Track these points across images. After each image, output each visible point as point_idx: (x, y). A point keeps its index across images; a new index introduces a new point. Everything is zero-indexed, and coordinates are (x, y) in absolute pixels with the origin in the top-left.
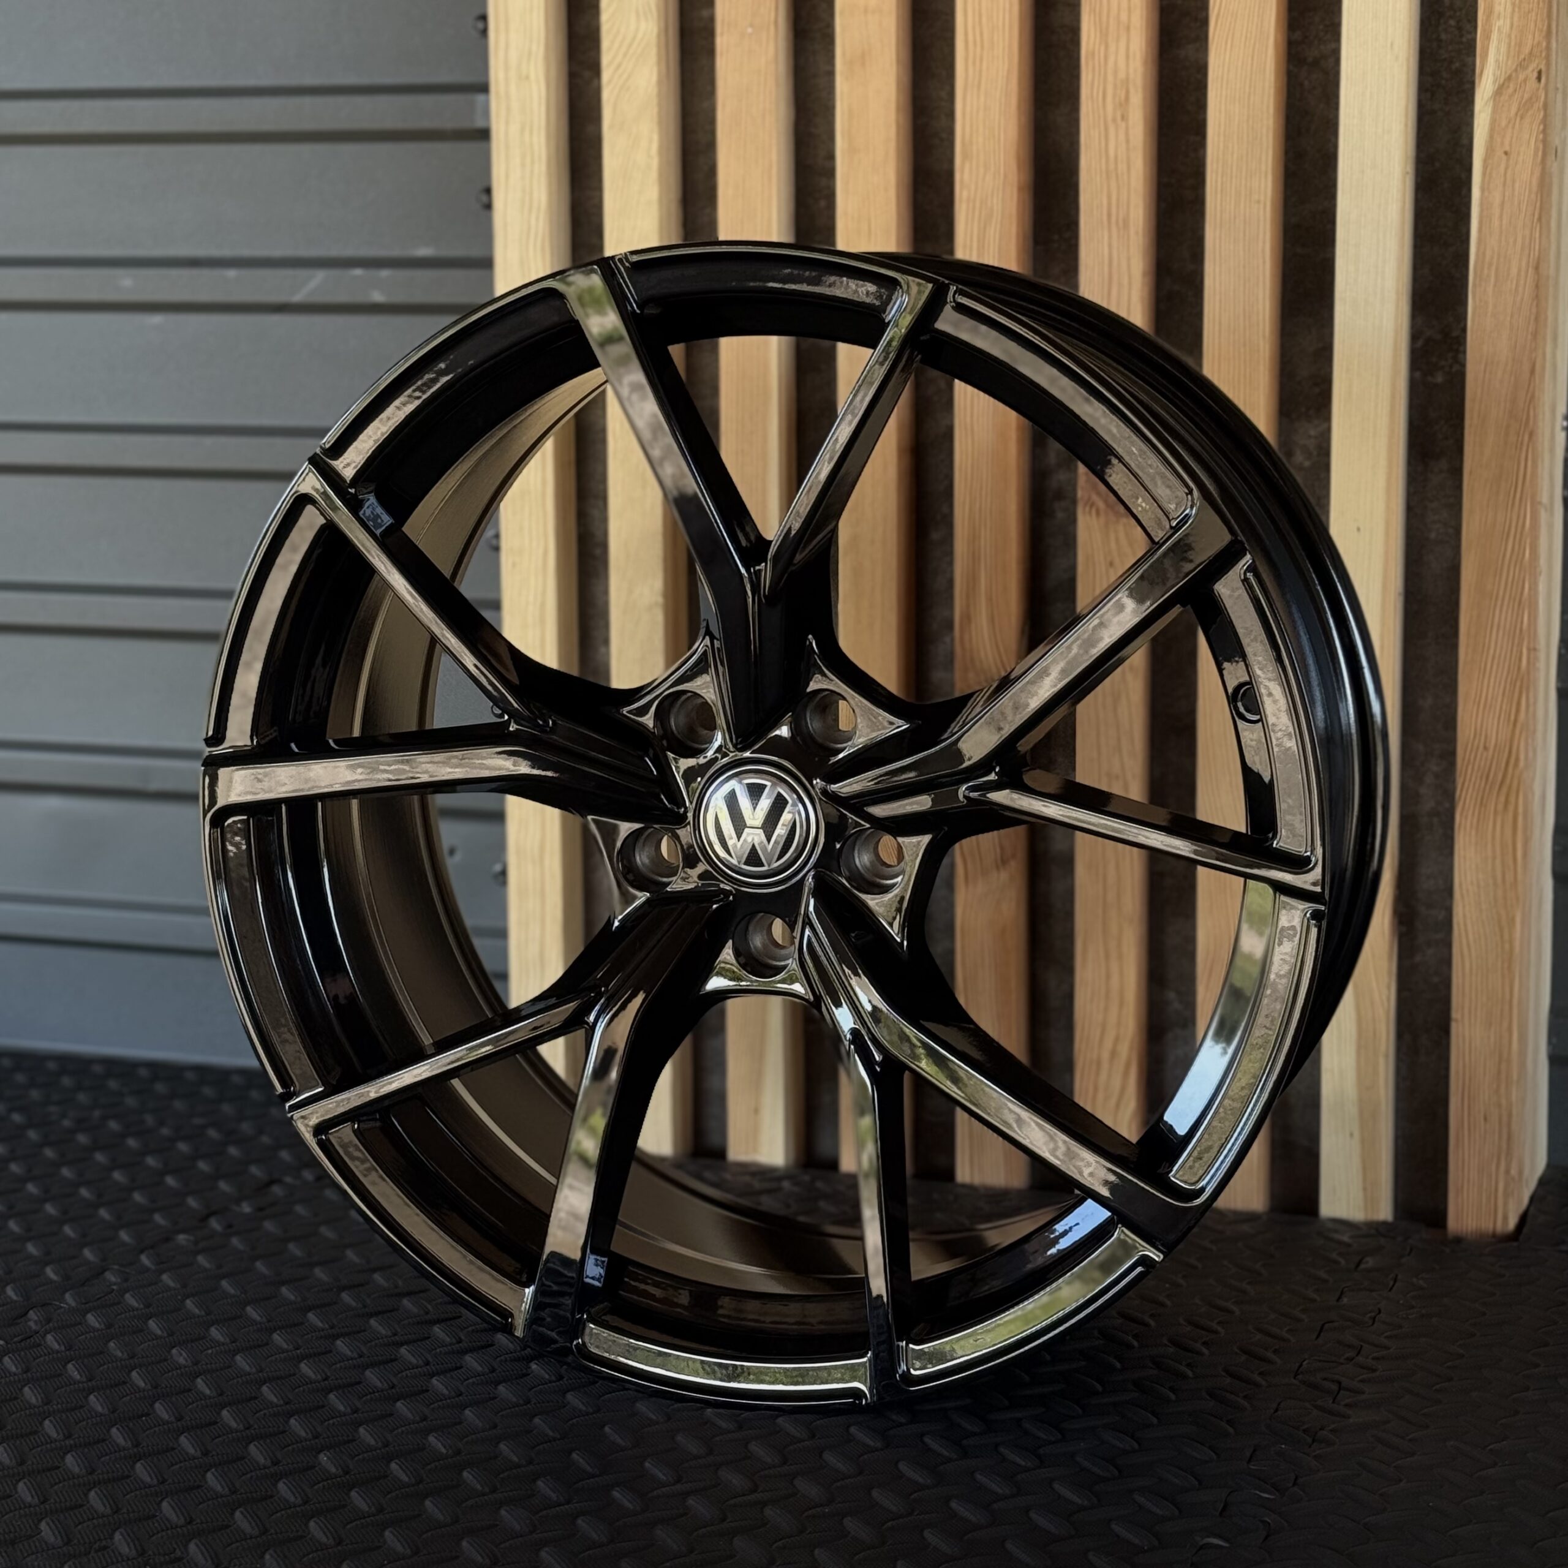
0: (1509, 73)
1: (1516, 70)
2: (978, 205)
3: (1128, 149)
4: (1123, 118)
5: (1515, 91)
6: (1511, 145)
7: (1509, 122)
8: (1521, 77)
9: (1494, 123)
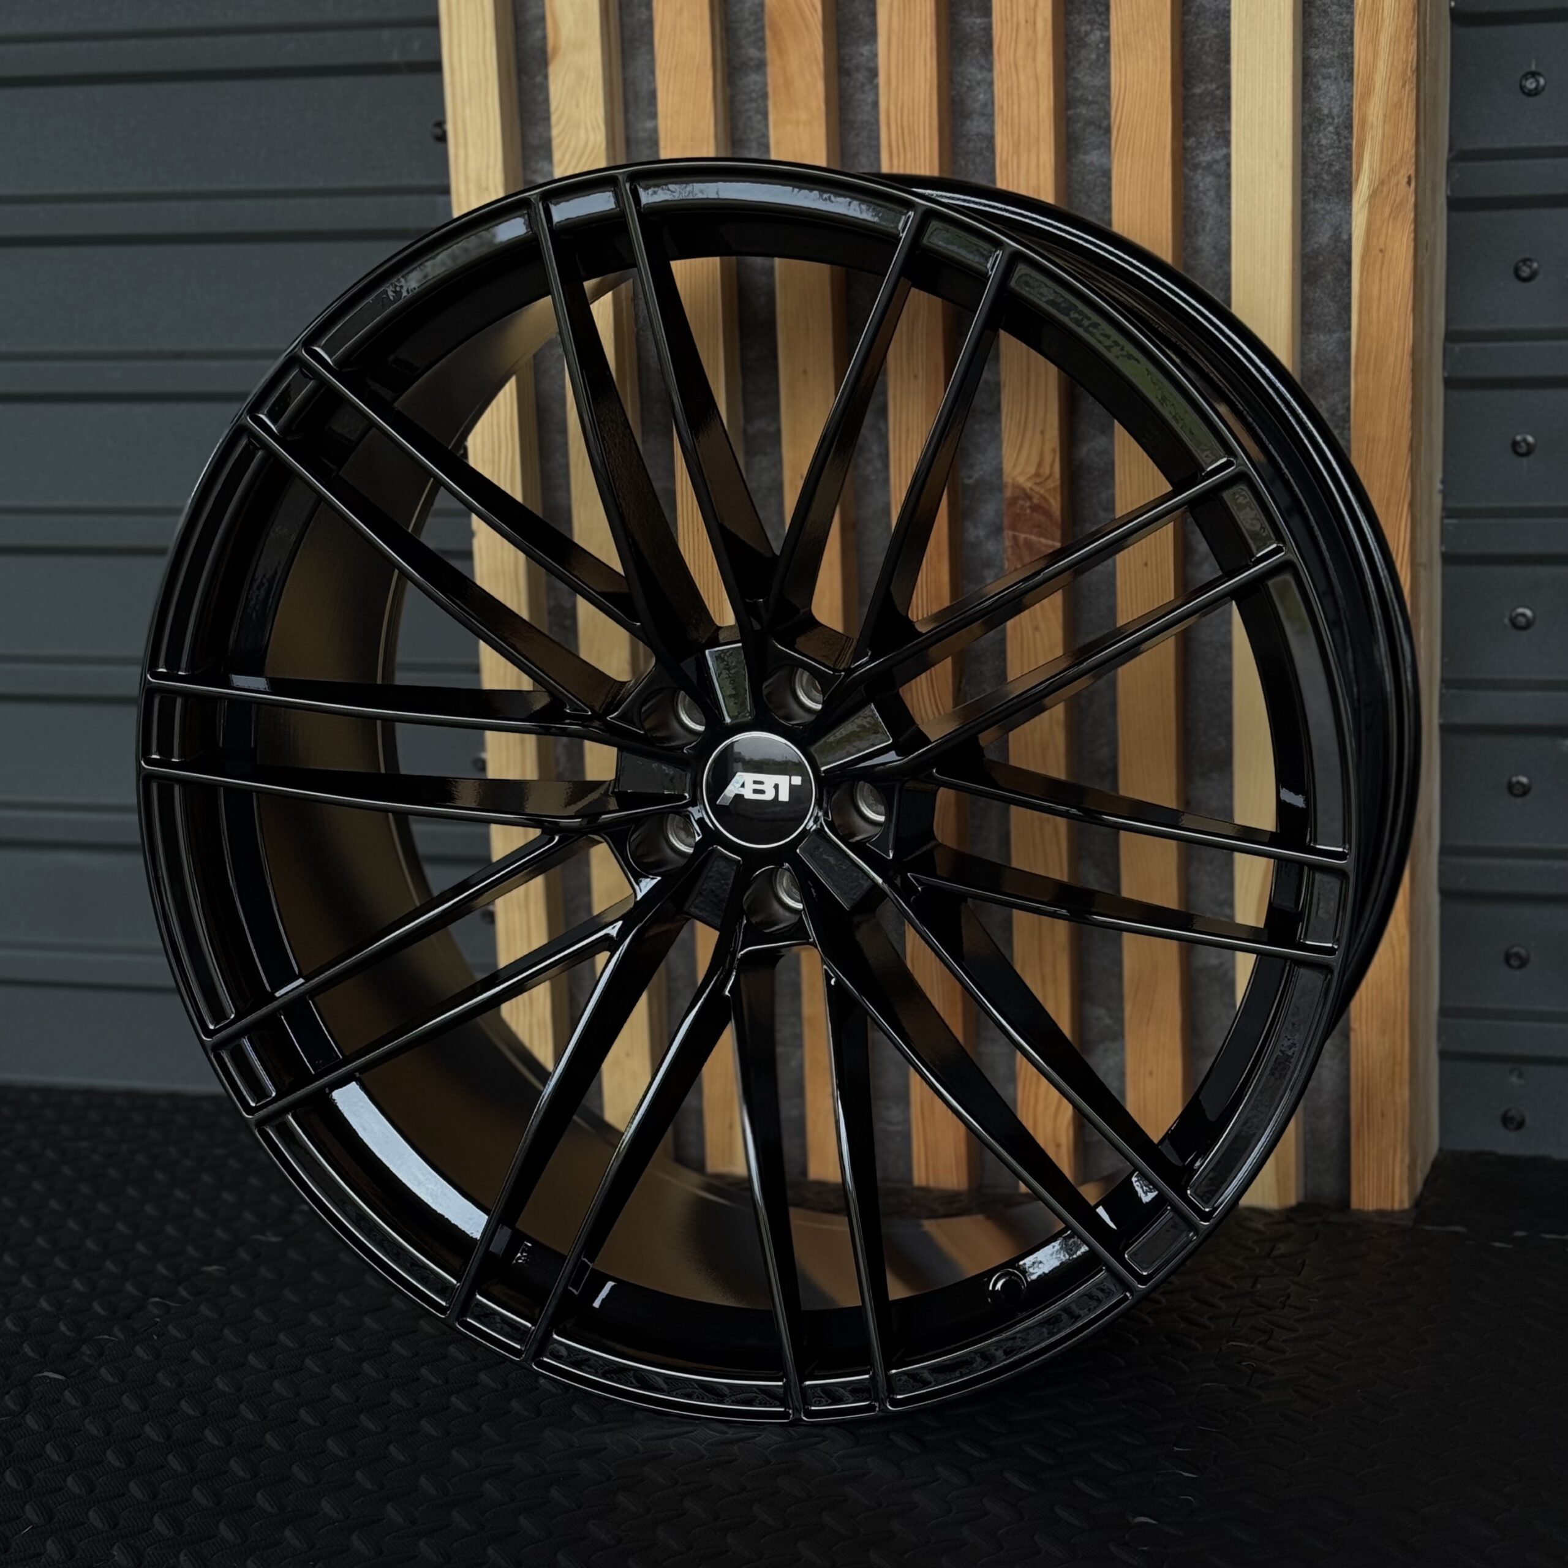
0: (1382, 178)
1: (1388, 175)
5: (1388, 195)
6: (1385, 243)
7: (1383, 223)
8: (1393, 181)
9: (1370, 224)
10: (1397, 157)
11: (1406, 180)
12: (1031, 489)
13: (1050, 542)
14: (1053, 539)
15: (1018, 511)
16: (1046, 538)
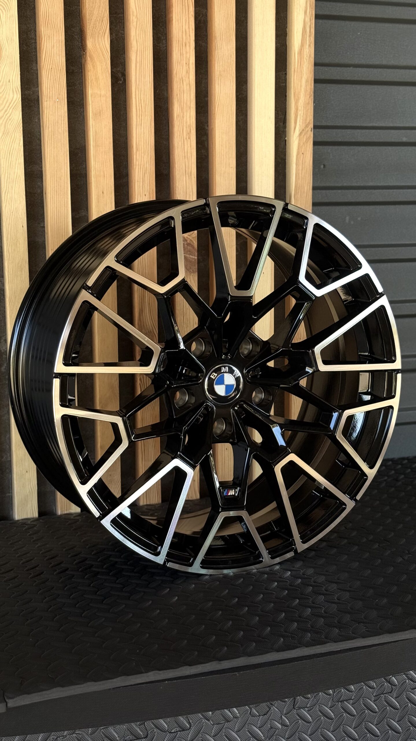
0: (303, 128)
1: (305, 128)
3: (191, 149)
4: (189, 138)
5: (305, 134)
6: (304, 151)
7: (303, 144)
9: (299, 144)
10: (308, 121)
11: (310, 130)
12: (187, 237)
14: (195, 256)
16: (192, 255)
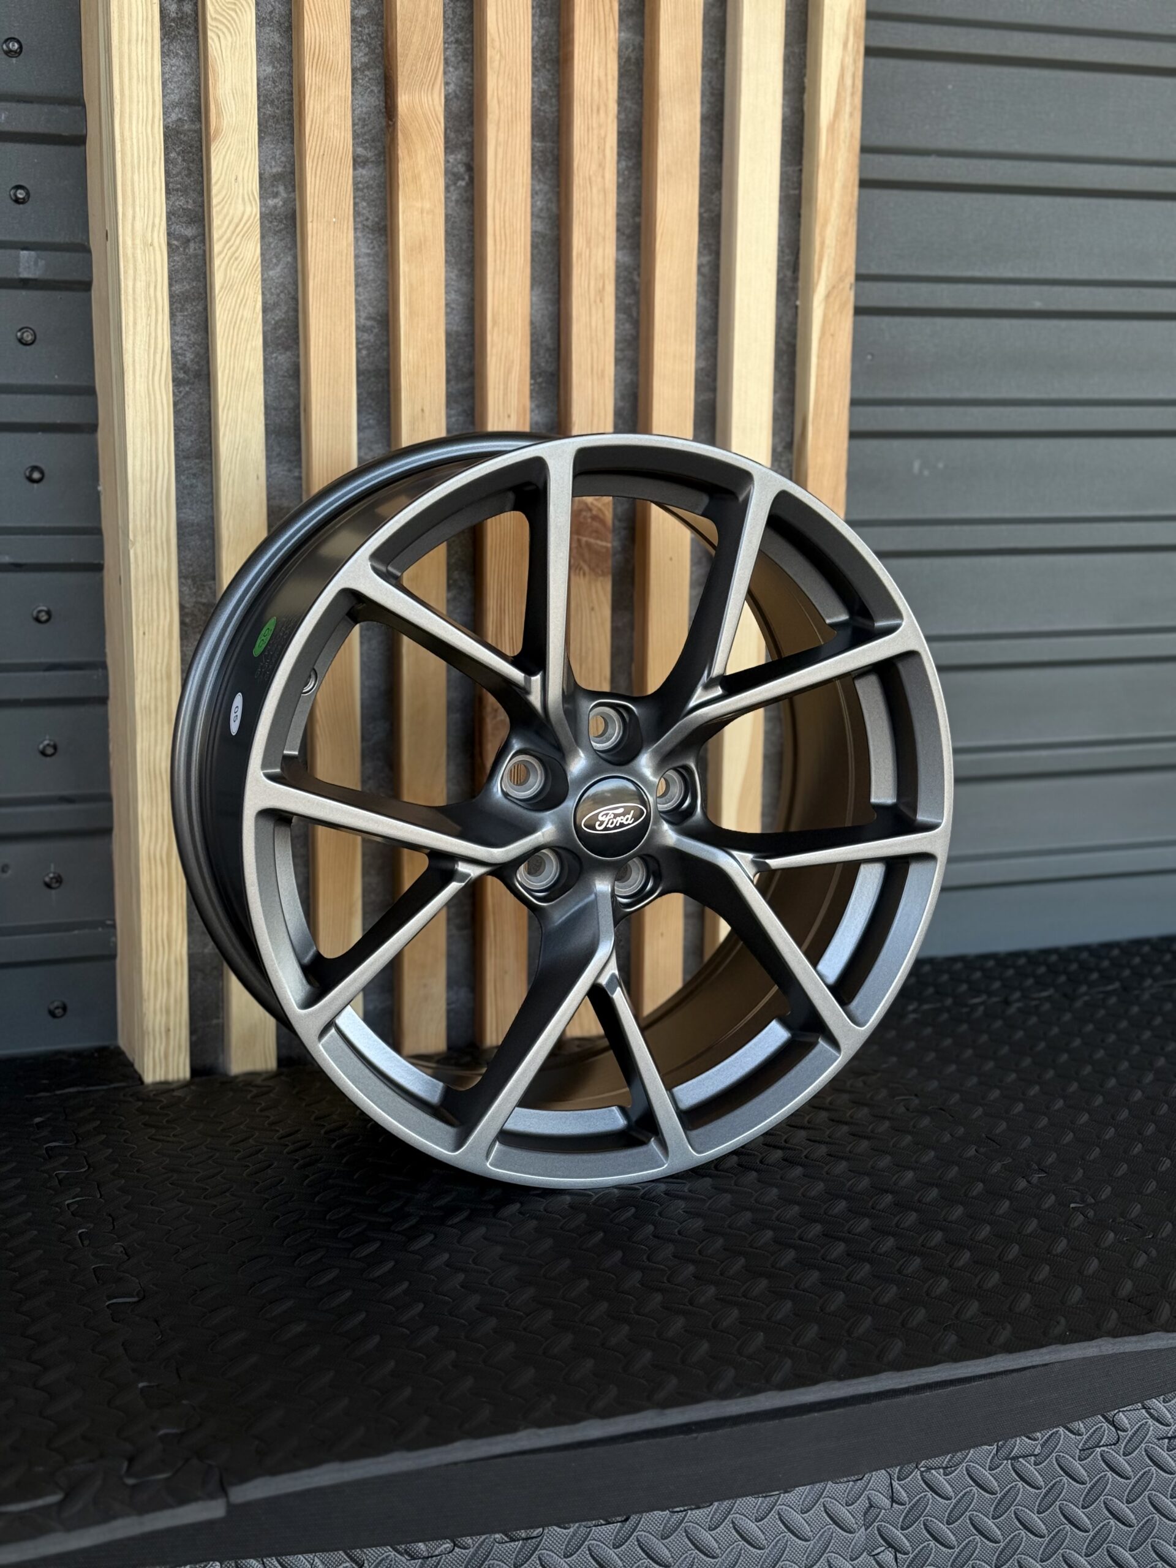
0: (833, 283)
1: (839, 280)
2: (503, 357)
3: (604, 323)
5: (837, 295)
6: (834, 330)
7: (833, 314)
8: (841, 286)
9: (825, 316)
10: (844, 270)
11: (848, 286)
12: (592, 504)
13: (604, 544)
14: (606, 541)
15: (582, 520)
16: (602, 540)
